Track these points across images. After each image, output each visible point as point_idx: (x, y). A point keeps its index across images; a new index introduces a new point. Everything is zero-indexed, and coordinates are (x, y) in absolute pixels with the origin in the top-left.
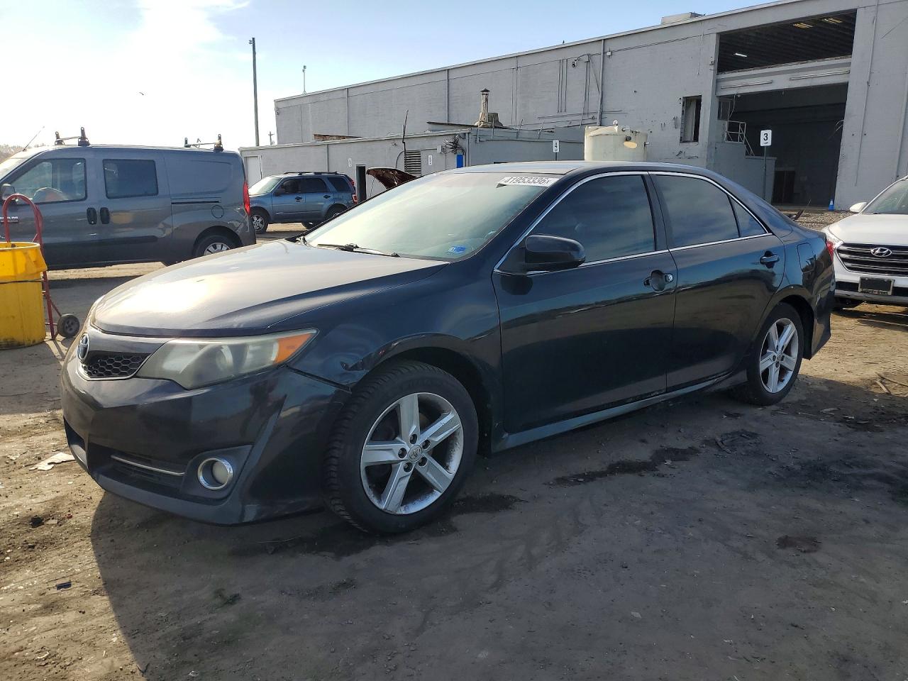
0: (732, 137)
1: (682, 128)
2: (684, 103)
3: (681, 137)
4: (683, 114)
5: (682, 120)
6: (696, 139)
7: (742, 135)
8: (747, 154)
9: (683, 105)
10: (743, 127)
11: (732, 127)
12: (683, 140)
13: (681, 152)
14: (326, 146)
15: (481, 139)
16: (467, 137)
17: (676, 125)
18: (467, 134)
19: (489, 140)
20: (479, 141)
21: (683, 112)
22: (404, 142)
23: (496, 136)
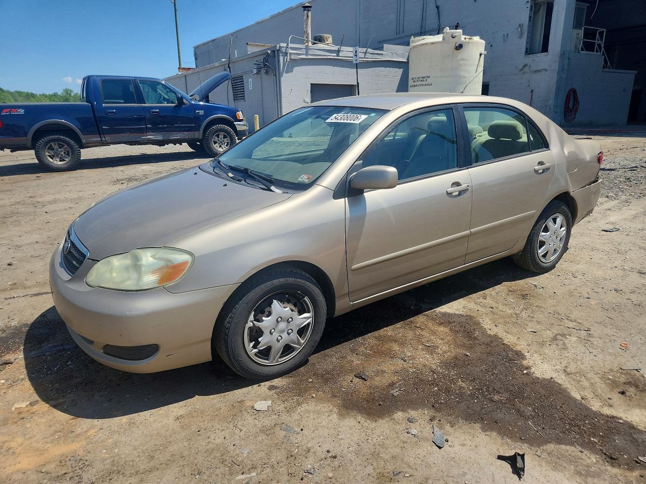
0: (588, 47)
1: (528, 38)
2: (531, 6)
3: (527, 49)
4: (530, 21)
5: (529, 27)
6: (545, 49)
7: (599, 45)
8: (604, 67)
9: (531, 10)
10: (601, 33)
11: (589, 34)
12: (529, 51)
13: (526, 65)
14: (184, 77)
15: (293, 57)
16: (276, 55)
17: (522, 34)
18: (276, 52)
19: (303, 59)
20: (290, 59)
21: (530, 17)
22: (229, 67)
23: (311, 55)
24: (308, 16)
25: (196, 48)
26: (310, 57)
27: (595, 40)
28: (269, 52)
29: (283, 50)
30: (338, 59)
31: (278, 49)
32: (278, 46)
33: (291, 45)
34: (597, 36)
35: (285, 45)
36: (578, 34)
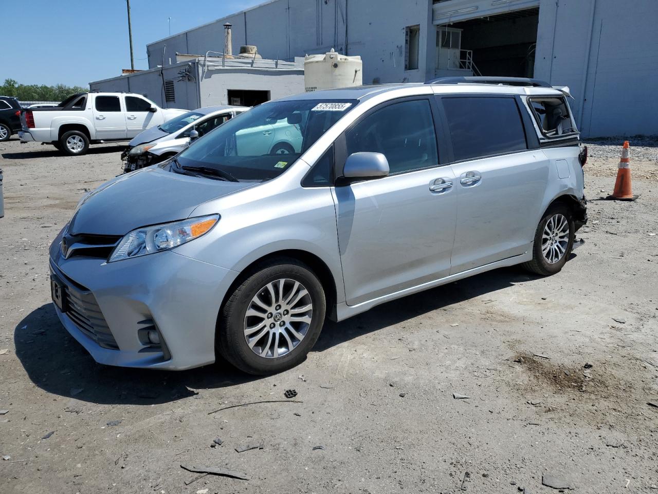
1: (406, 56)
2: (407, 32)
3: (406, 66)
4: (406, 43)
5: (406, 48)
6: (416, 67)
7: (470, 63)
9: (407, 35)
12: (407, 68)
14: (127, 80)
15: (210, 68)
16: (196, 66)
17: (401, 53)
18: (196, 64)
19: (220, 69)
20: (208, 70)
21: (406, 40)
22: (162, 73)
23: (227, 66)
24: (228, 33)
25: (148, 47)
26: (226, 68)
27: (466, 59)
28: (190, 64)
29: (202, 62)
30: (252, 70)
31: (197, 61)
32: (197, 59)
33: (208, 59)
34: (467, 55)
35: (203, 59)
36: (455, 53)
